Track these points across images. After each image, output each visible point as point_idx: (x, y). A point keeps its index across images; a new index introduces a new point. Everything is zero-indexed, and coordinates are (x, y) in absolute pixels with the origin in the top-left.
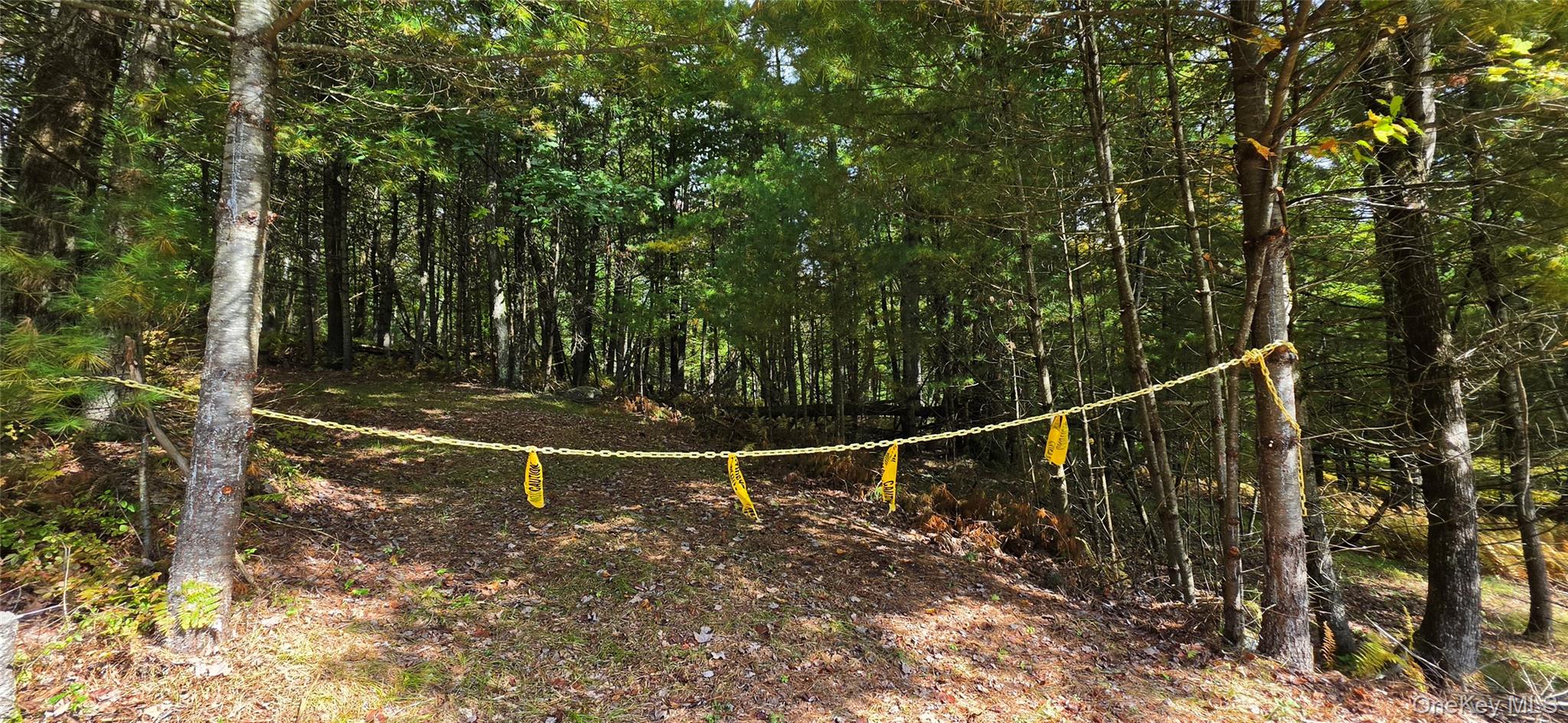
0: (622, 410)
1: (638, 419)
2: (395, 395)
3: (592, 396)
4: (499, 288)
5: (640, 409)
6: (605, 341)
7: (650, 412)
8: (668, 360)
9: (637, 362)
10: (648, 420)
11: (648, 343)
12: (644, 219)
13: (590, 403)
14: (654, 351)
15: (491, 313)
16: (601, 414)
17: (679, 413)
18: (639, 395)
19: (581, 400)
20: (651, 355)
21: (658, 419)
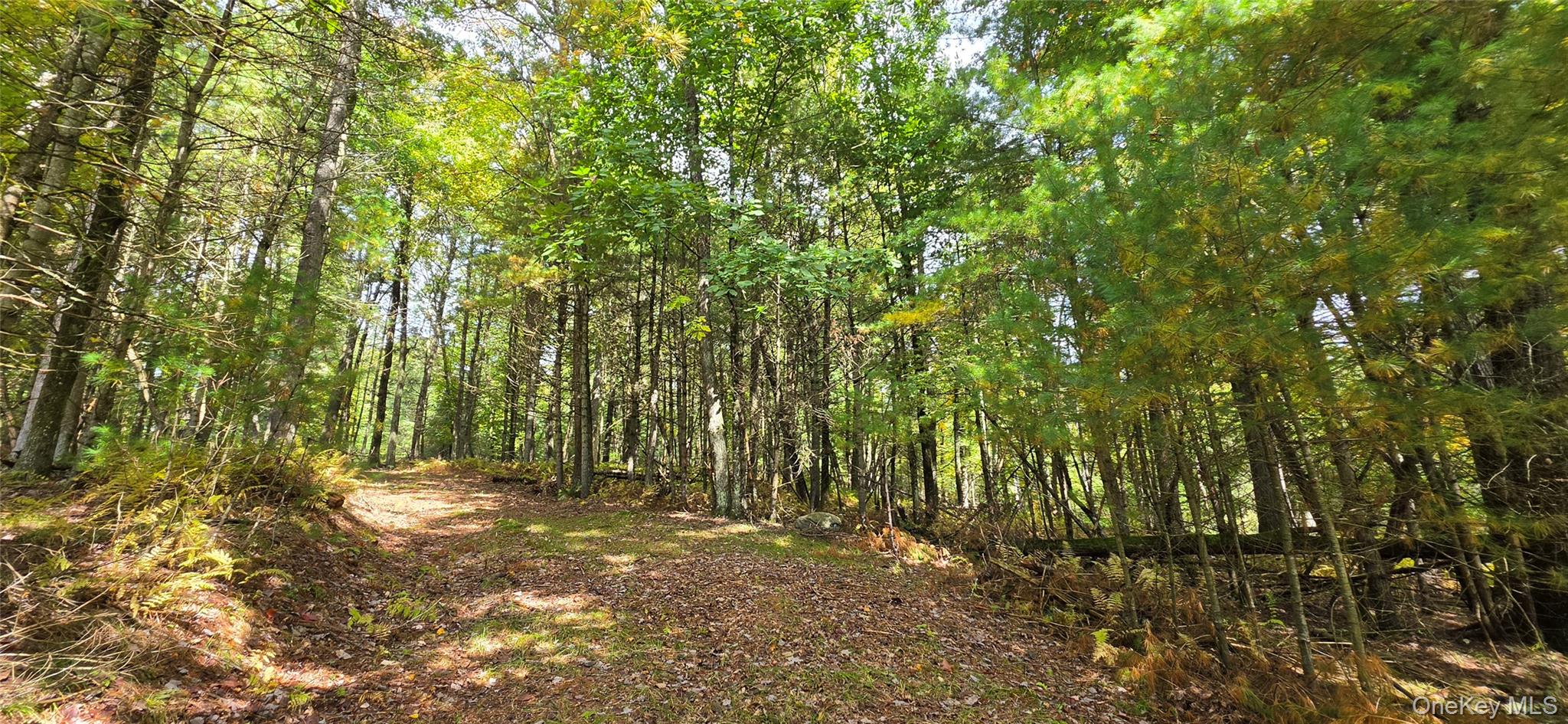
0: (865, 547)
1: (886, 564)
2: (595, 533)
3: (827, 525)
4: (714, 396)
5: (889, 546)
6: (847, 454)
7: (904, 550)
8: (920, 472)
9: (882, 476)
10: (903, 565)
11: (894, 452)
12: (877, 291)
13: (824, 537)
14: (902, 461)
15: (706, 426)
16: (836, 557)
17: (946, 552)
18: (888, 526)
19: (813, 534)
20: (897, 467)
21: (917, 562)
